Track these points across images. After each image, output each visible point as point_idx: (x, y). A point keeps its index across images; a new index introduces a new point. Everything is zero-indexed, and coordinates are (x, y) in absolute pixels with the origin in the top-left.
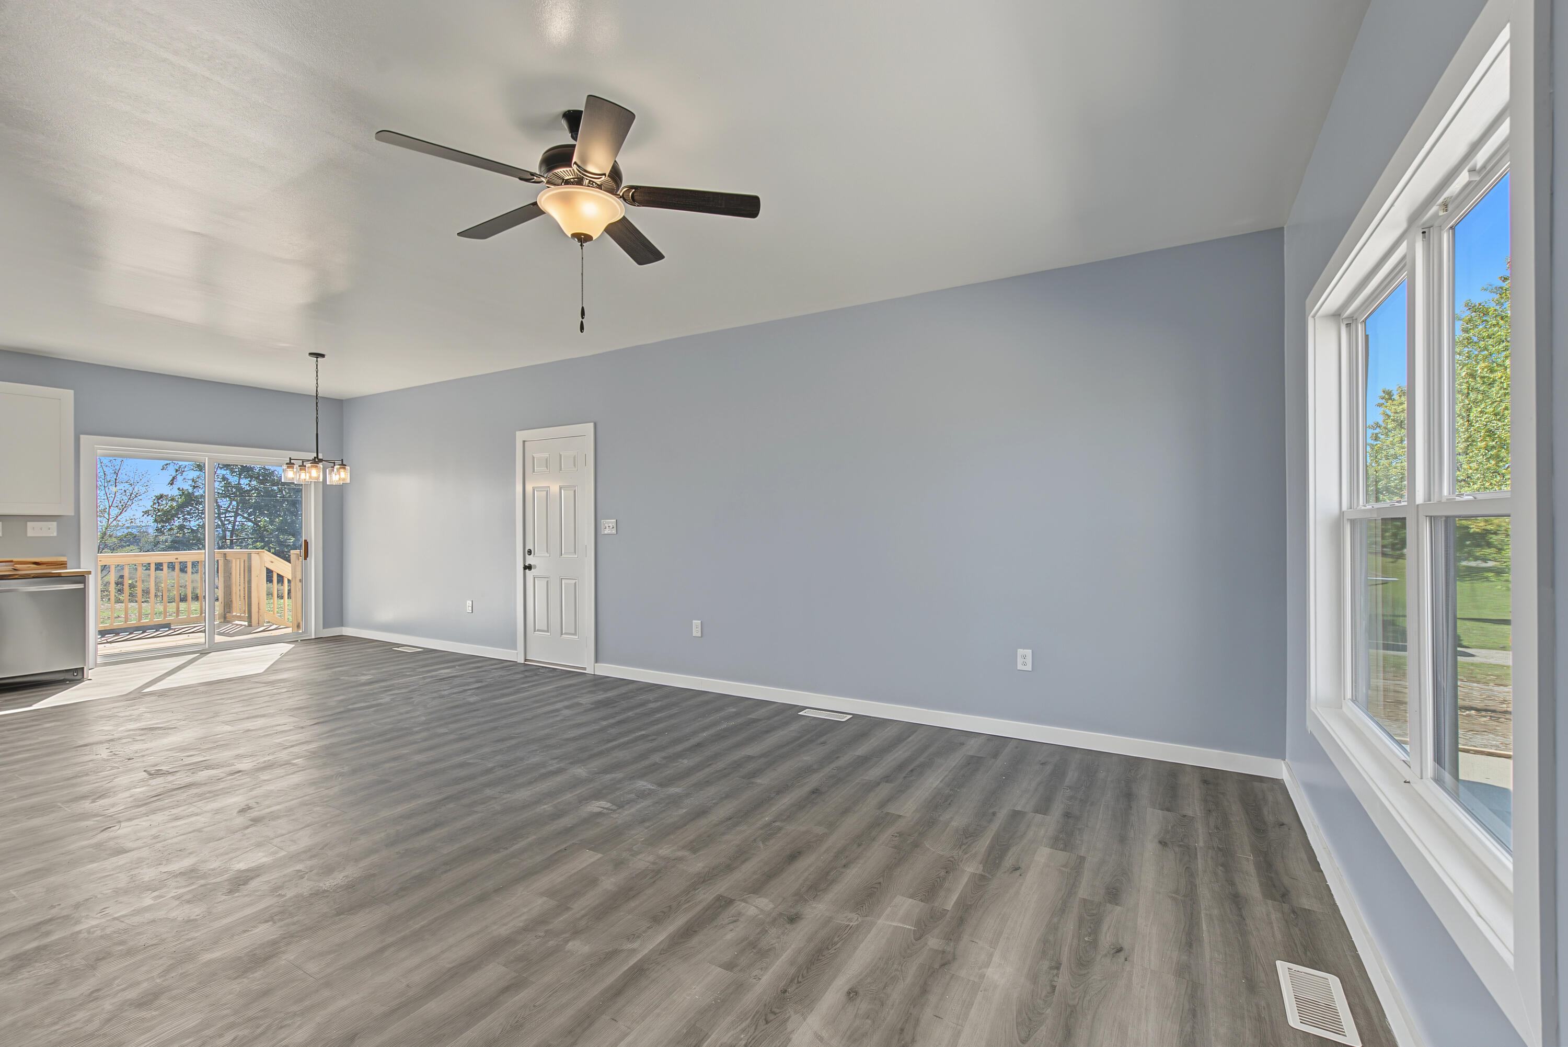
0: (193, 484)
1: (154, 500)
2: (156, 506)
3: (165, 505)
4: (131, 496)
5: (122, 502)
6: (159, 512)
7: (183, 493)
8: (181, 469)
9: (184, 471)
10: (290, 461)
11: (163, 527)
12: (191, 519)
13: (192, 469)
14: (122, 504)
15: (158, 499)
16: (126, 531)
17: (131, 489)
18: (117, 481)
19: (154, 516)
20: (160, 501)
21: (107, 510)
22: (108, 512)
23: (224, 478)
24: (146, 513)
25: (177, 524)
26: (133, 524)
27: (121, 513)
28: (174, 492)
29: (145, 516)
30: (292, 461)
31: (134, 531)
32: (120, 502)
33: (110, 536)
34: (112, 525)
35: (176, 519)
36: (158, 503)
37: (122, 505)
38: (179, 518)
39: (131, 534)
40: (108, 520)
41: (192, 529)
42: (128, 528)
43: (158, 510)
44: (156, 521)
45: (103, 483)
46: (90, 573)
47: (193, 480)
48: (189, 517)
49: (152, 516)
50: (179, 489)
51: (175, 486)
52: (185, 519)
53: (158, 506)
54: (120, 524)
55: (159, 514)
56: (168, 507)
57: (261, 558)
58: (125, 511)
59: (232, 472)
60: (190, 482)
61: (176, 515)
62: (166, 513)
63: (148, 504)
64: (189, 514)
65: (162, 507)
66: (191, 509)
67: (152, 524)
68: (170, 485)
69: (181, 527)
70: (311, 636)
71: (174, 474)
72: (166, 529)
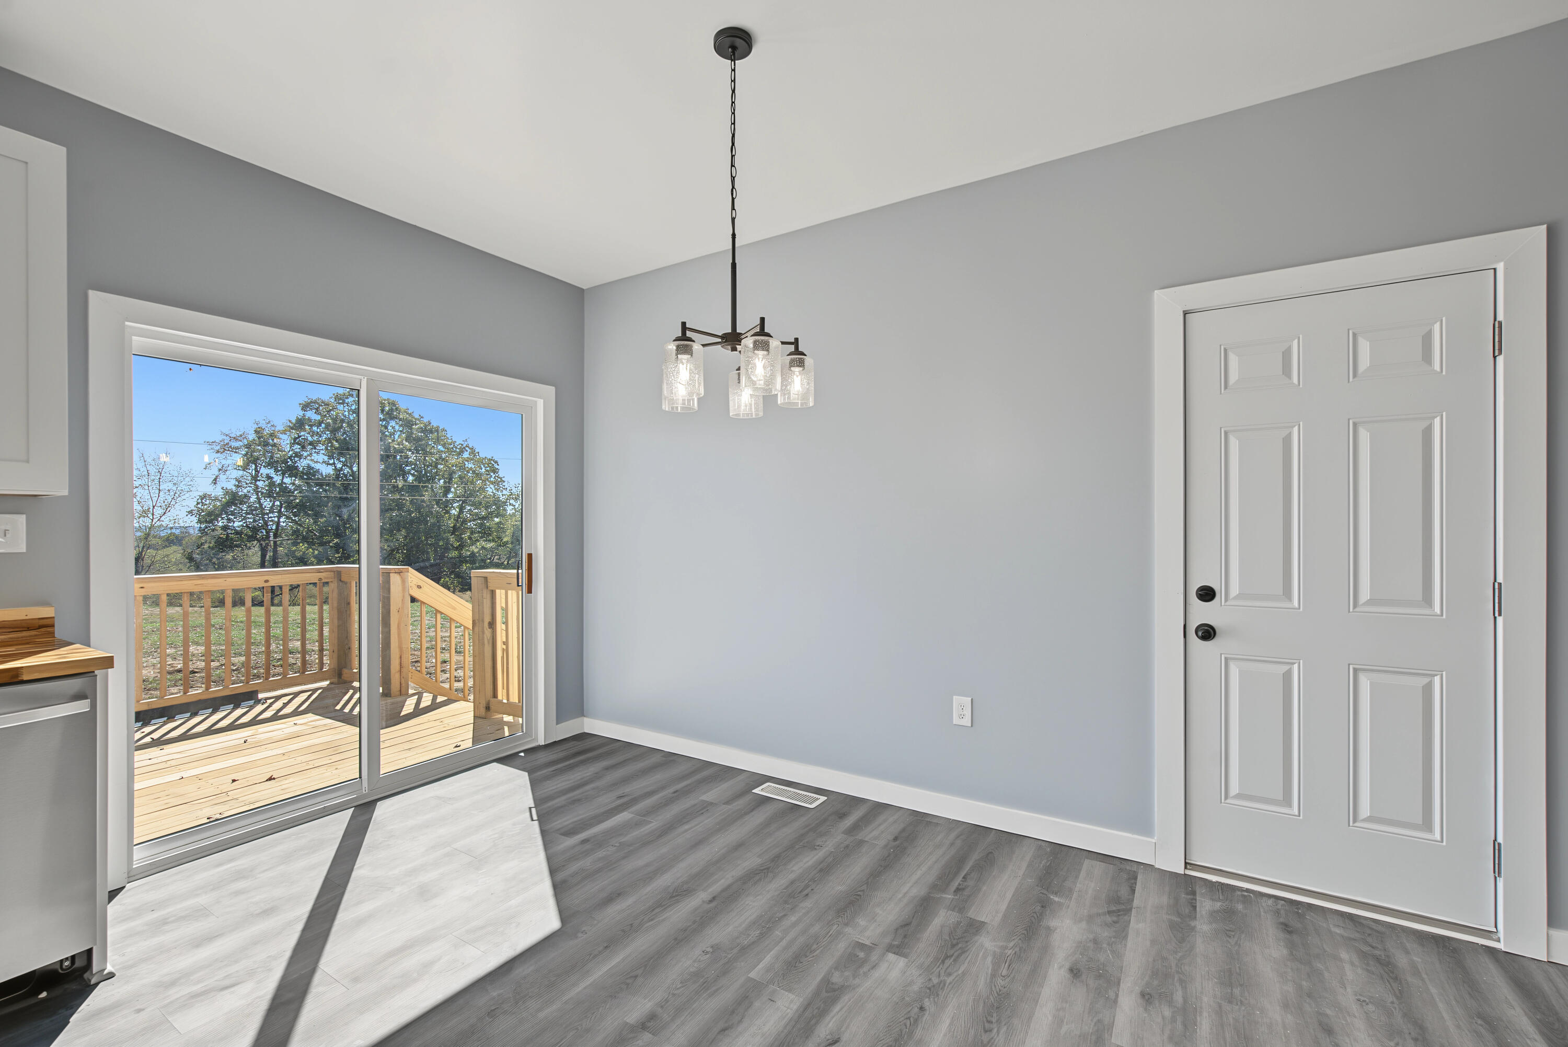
0: (237, 483)
1: (198, 499)
2: (199, 506)
3: (209, 506)
4: (174, 495)
5: (166, 501)
6: (203, 511)
7: (227, 492)
8: (224, 468)
9: (226, 471)
10: (684, 333)
11: (206, 527)
12: (235, 520)
13: (236, 469)
14: (165, 503)
15: (202, 499)
16: (169, 532)
17: (174, 488)
18: (161, 480)
19: (198, 516)
20: (203, 501)
21: (151, 510)
22: (152, 512)
23: (269, 477)
24: (190, 512)
25: (220, 524)
26: (177, 525)
27: (165, 513)
28: (218, 492)
29: (189, 516)
30: (689, 334)
31: (177, 532)
32: (164, 502)
33: (155, 537)
34: (156, 525)
35: (220, 519)
36: (202, 502)
37: (166, 505)
38: (223, 519)
39: (174, 534)
40: (152, 520)
41: (235, 530)
42: (171, 528)
43: (202, 510)
44: (200, 521)
45: (147, 482)
46: (108, 662)
47: (237, 480)
48: (232, 517)
49: (196, 516)
50: (222, 488)
51: (219, 486)
52: (229, 520)
53: (202, 506)
54: (163, 523)
55: (203, 514)
56: (211, 507)
57: (404, 581)
58: (169, 511)
59: (276, 471)
60: (234, 482)
61: (220, 515)
62: (210, 514)
63: (192, 504)
64: (233, 513)
65: (205, 507)
66: (235, 509)
67: (196, 525)
68: (213, 484)
69: (225, 528)
70: (536, 739)
71: (217, 473)
72: (209, 530)
